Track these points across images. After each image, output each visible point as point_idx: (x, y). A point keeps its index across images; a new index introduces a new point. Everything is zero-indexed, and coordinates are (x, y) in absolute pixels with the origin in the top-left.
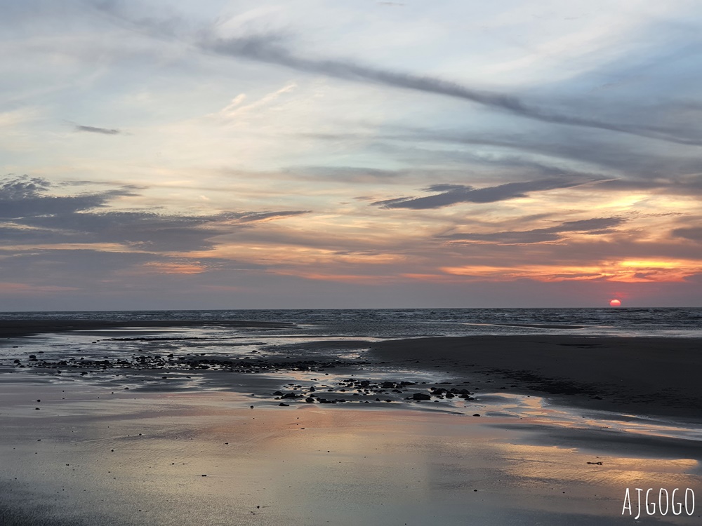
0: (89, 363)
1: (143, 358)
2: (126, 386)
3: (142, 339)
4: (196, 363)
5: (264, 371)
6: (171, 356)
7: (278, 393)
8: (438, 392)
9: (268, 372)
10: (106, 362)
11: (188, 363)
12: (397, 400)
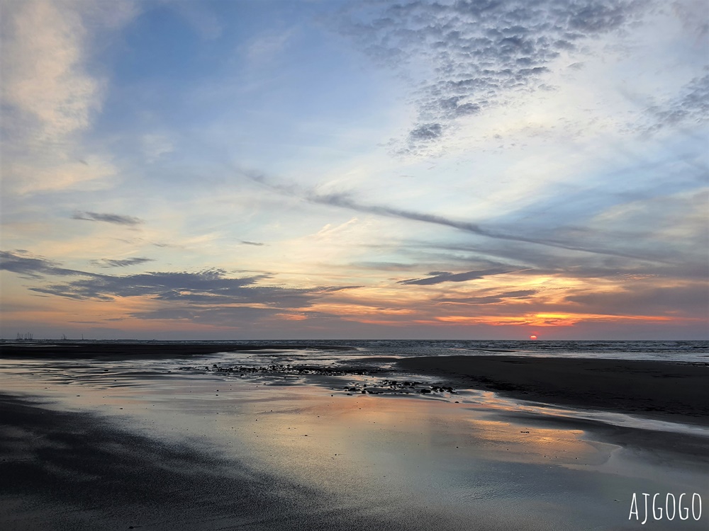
4: (302, 370)
8: (435, 389)
12: (412, 392)
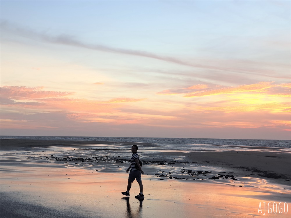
4: (118, 160)
7: (157, 174)
8: (222, 176)
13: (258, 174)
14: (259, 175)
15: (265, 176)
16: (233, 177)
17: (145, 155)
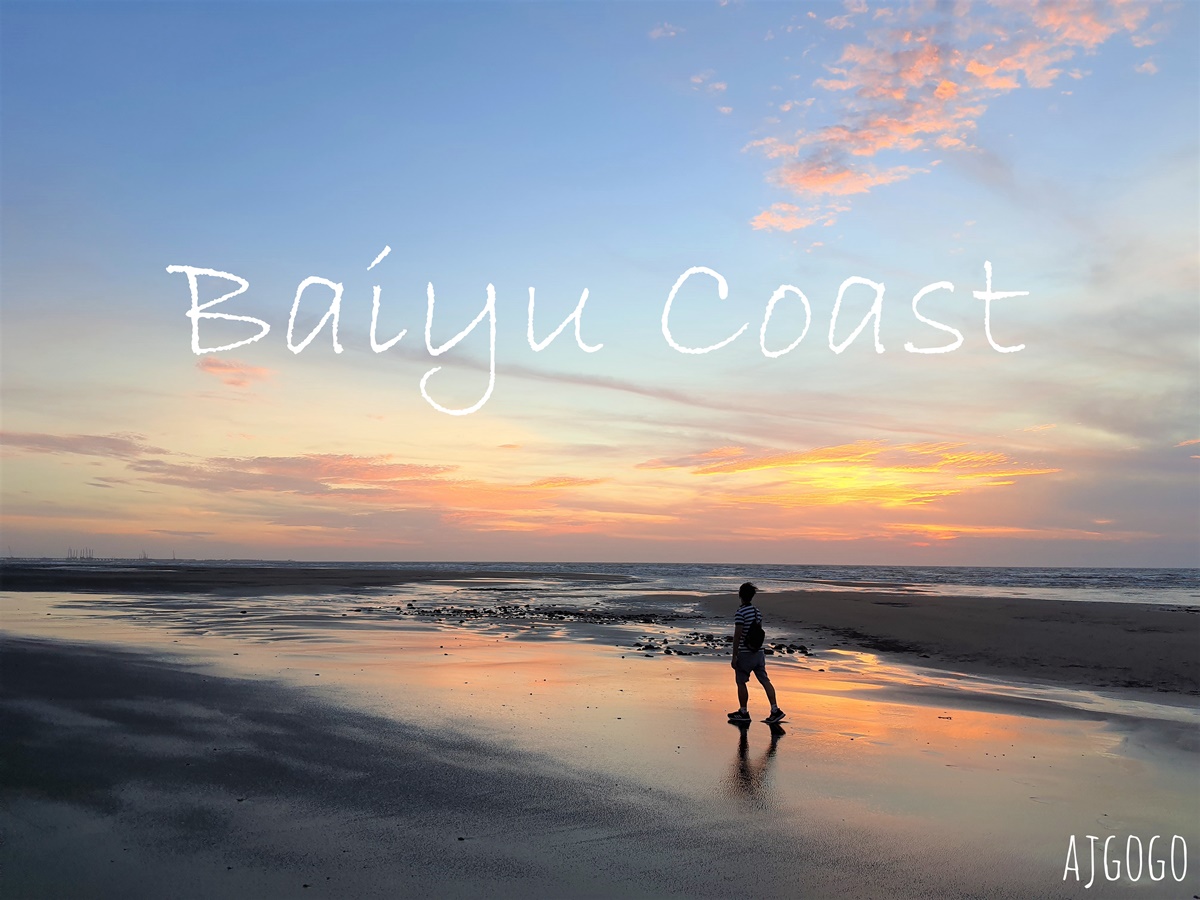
0: (459, 611)
1: (504, 608)
2: (504, 634)
3: (495, 589)
5: (615, 622)
6: (527, 606)
7: (638, 645)
9: (618, 624)
10: (475, 611)
11: (546, 614)
13: (860, 642)
14: (860, 644)
15: (874, 648)
16: (803, 650)
17: (610, 601)
